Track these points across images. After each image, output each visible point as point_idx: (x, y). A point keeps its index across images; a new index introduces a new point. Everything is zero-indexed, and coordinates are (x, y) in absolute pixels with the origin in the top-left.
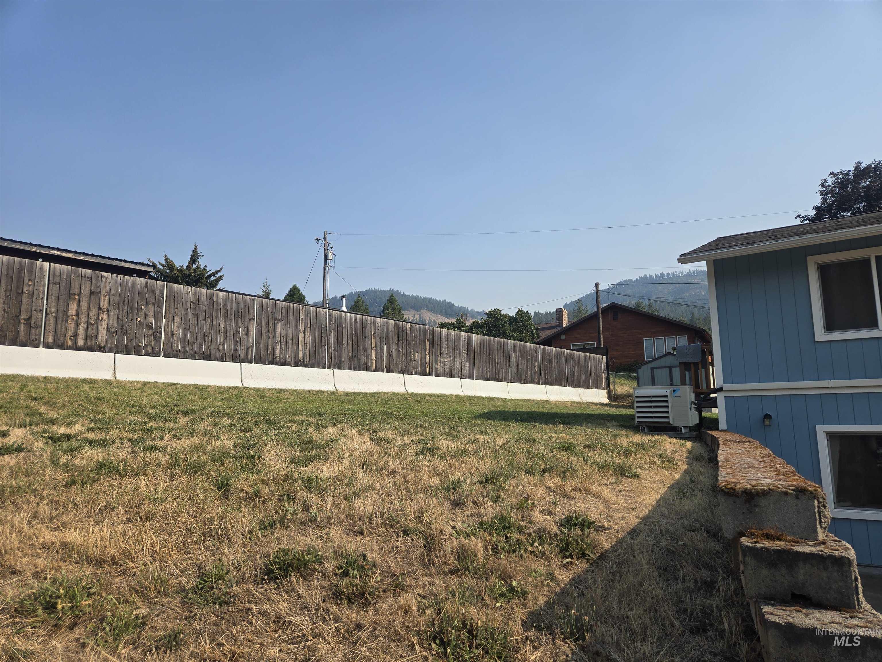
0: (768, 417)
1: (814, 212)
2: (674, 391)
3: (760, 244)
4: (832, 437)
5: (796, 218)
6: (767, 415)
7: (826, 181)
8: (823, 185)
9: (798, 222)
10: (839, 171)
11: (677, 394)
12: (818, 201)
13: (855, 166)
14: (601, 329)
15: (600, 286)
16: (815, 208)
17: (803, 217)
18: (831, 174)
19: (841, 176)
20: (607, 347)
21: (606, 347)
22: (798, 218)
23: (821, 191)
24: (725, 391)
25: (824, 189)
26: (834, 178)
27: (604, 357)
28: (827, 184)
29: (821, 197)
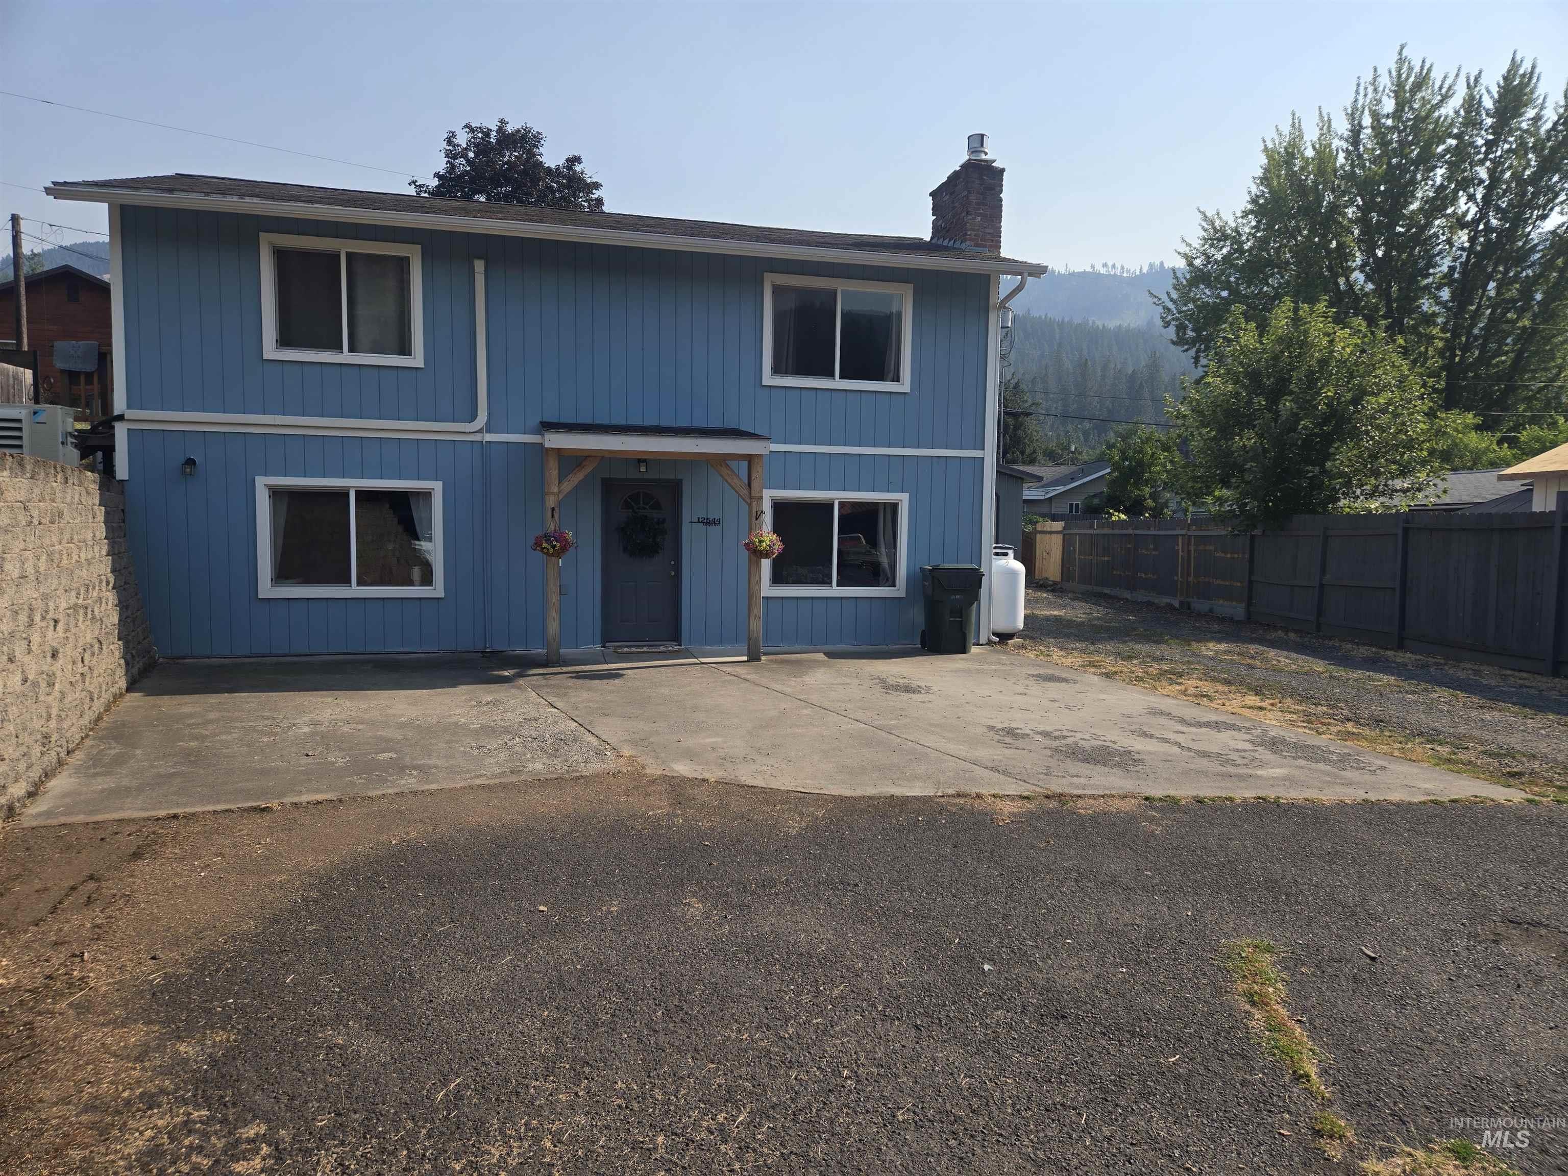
0: (191, 462)
1: (435, 182)
2: (35, 413)
3: (182, 195)
4: (276, 493)
5: (410, 184)
6: (190, 459)
7: (454, 135)
8: (449, 142)
9: (412, 191)
10: (479, 125)
11: (40, 418)
12: (441, 165)
13: (499, 124)
14: (24, 313)
15: (22, 222)
16: (437, 175)
17: (420, 186)
18: (466, 126)
19: (480, 135)
20: (35, 352)
21: (33, 352)
22: (413, 186)
23: (447, 150)
24: (128, 420)
25: (451, 148)
26: (470, 135)
27: (29, 373)
28: (456, 141)
29: (447, 159)
